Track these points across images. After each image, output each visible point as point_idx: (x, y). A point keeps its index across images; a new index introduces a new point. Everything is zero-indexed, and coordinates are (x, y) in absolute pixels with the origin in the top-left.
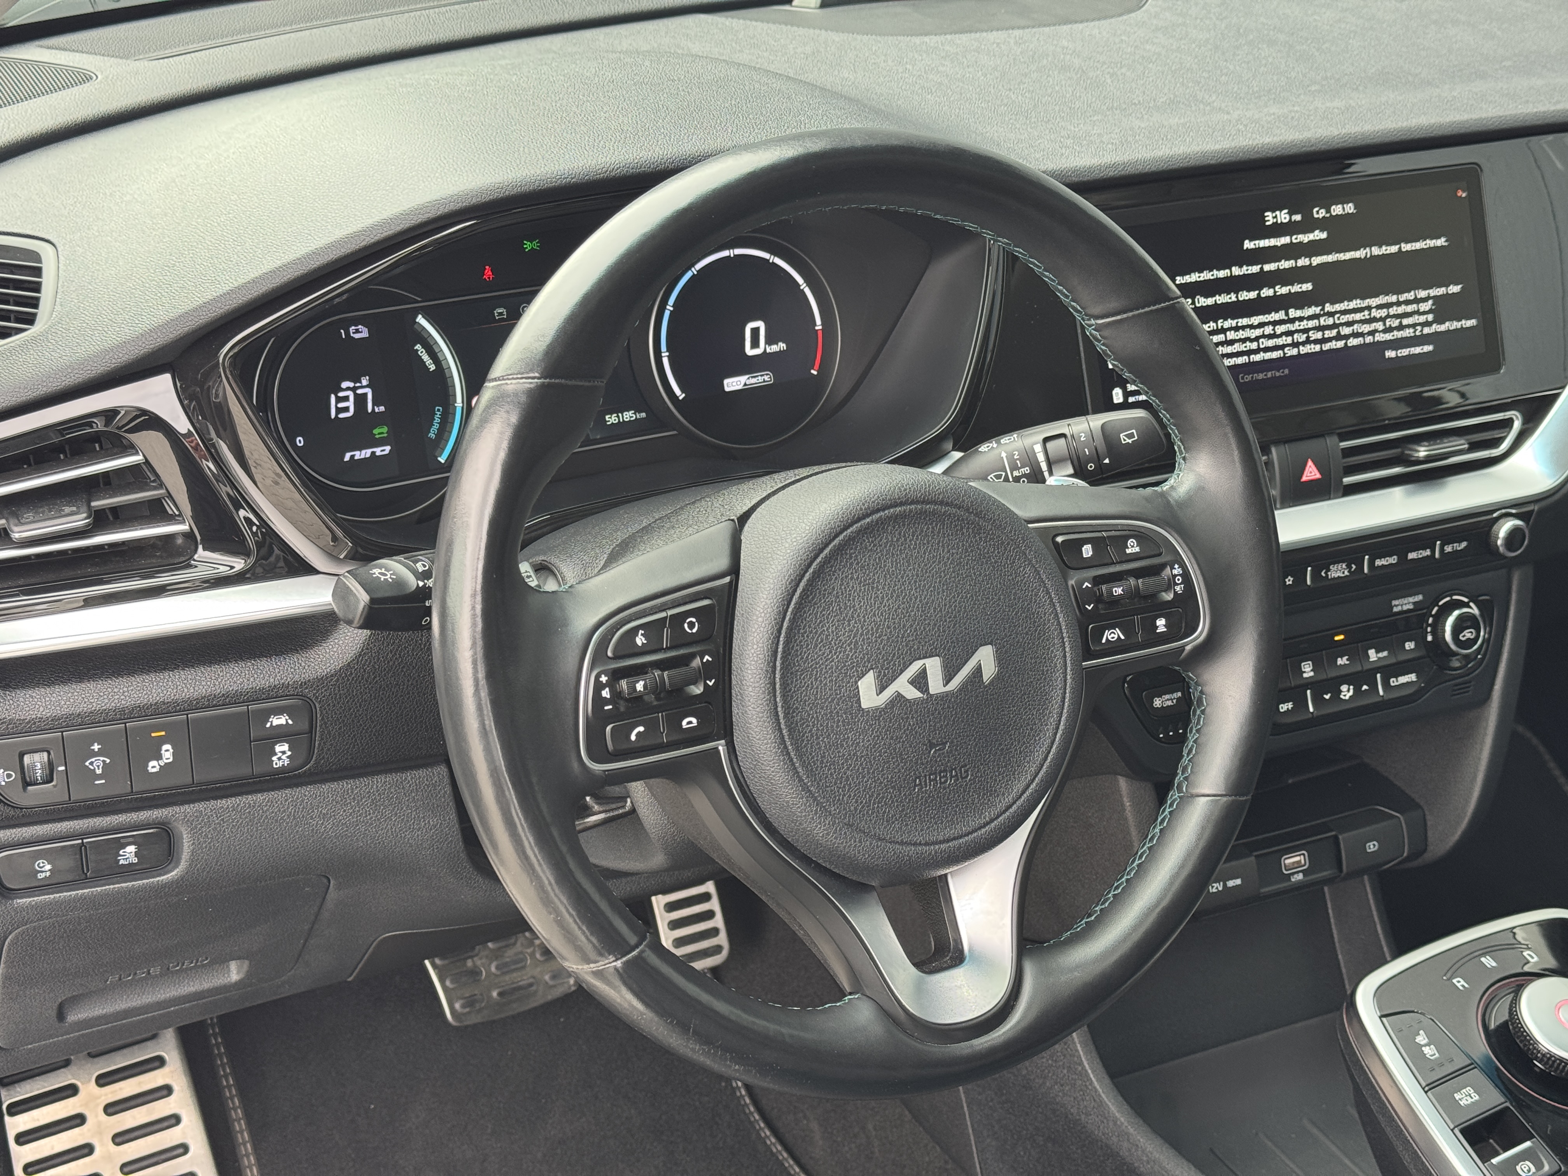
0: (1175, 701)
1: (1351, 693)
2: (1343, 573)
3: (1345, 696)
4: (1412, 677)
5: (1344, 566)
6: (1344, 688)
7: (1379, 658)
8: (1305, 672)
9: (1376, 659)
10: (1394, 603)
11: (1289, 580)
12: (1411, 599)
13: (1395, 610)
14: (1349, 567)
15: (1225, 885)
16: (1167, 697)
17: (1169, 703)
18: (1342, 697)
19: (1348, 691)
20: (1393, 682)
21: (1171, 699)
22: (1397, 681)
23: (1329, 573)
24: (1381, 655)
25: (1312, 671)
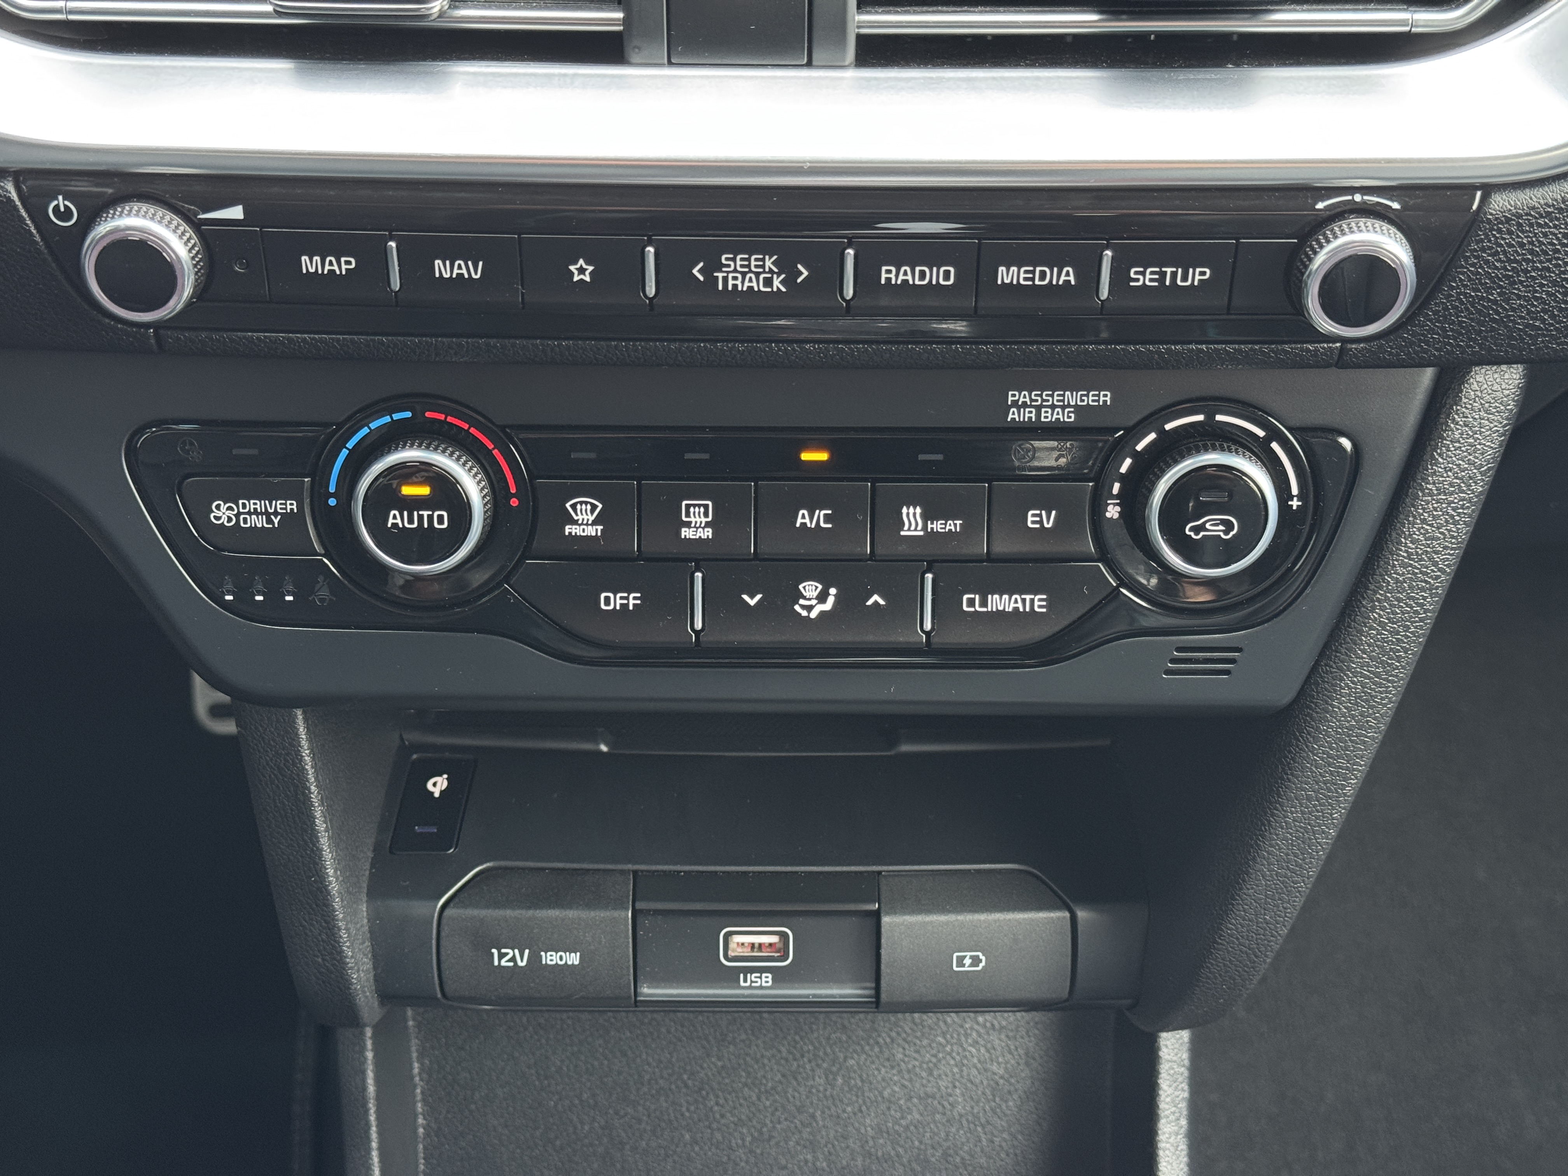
0: (276, 521)
1: (828, 606)
2: (768, 282)
3: (809, 608)
4: (1038, 602)
5: (768, 263)
6: (810, 589)
7: (931, 536)
8: (688, 525)
9: (921, 533)
10: (1012, 396)
11: (582, 271)
12: (1073, 398)
13: (1013, 415)
14: (786, 267)
15: (535, 958)
16: (253, 504)
17: (260, 522)
18: (797, 608)
19: (822, 598)
20: (971, 602)
21: (267, 514)
22: (984, 603)
23: (720, 275)
24: (937, 526)
25: (708, 524)
